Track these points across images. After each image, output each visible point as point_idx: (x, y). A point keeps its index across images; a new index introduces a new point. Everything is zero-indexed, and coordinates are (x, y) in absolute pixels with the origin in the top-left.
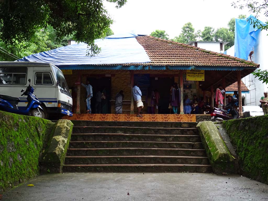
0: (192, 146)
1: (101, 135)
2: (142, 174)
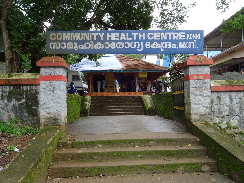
0: (139, 105)
1: (103, 102)
2: (120, 116)
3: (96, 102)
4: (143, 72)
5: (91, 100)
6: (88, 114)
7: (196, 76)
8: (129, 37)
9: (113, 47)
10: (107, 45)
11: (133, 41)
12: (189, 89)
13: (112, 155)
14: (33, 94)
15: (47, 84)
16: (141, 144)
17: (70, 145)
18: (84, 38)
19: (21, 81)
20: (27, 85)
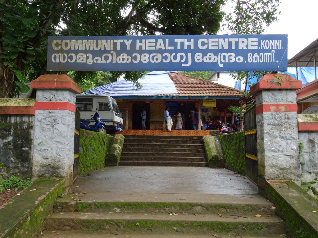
0: (198, 151)
1: (141, 144)
2: (166, 167)
3: (131, 145)
4: (210, 99)
5: (123, 141)
6: (118, 163)
7: (274, 106)
8: (169, 46)
9: (145, 60)
10: (135, 58)
11: (176, 51)
12: (263, 127)
13: (133, 224)
14: (24, 130)
15: (44, 115)
16: (181, 211)
17: (72, 207)
18: (102, 46)
19: (8, 109)
20: (16, 116)
